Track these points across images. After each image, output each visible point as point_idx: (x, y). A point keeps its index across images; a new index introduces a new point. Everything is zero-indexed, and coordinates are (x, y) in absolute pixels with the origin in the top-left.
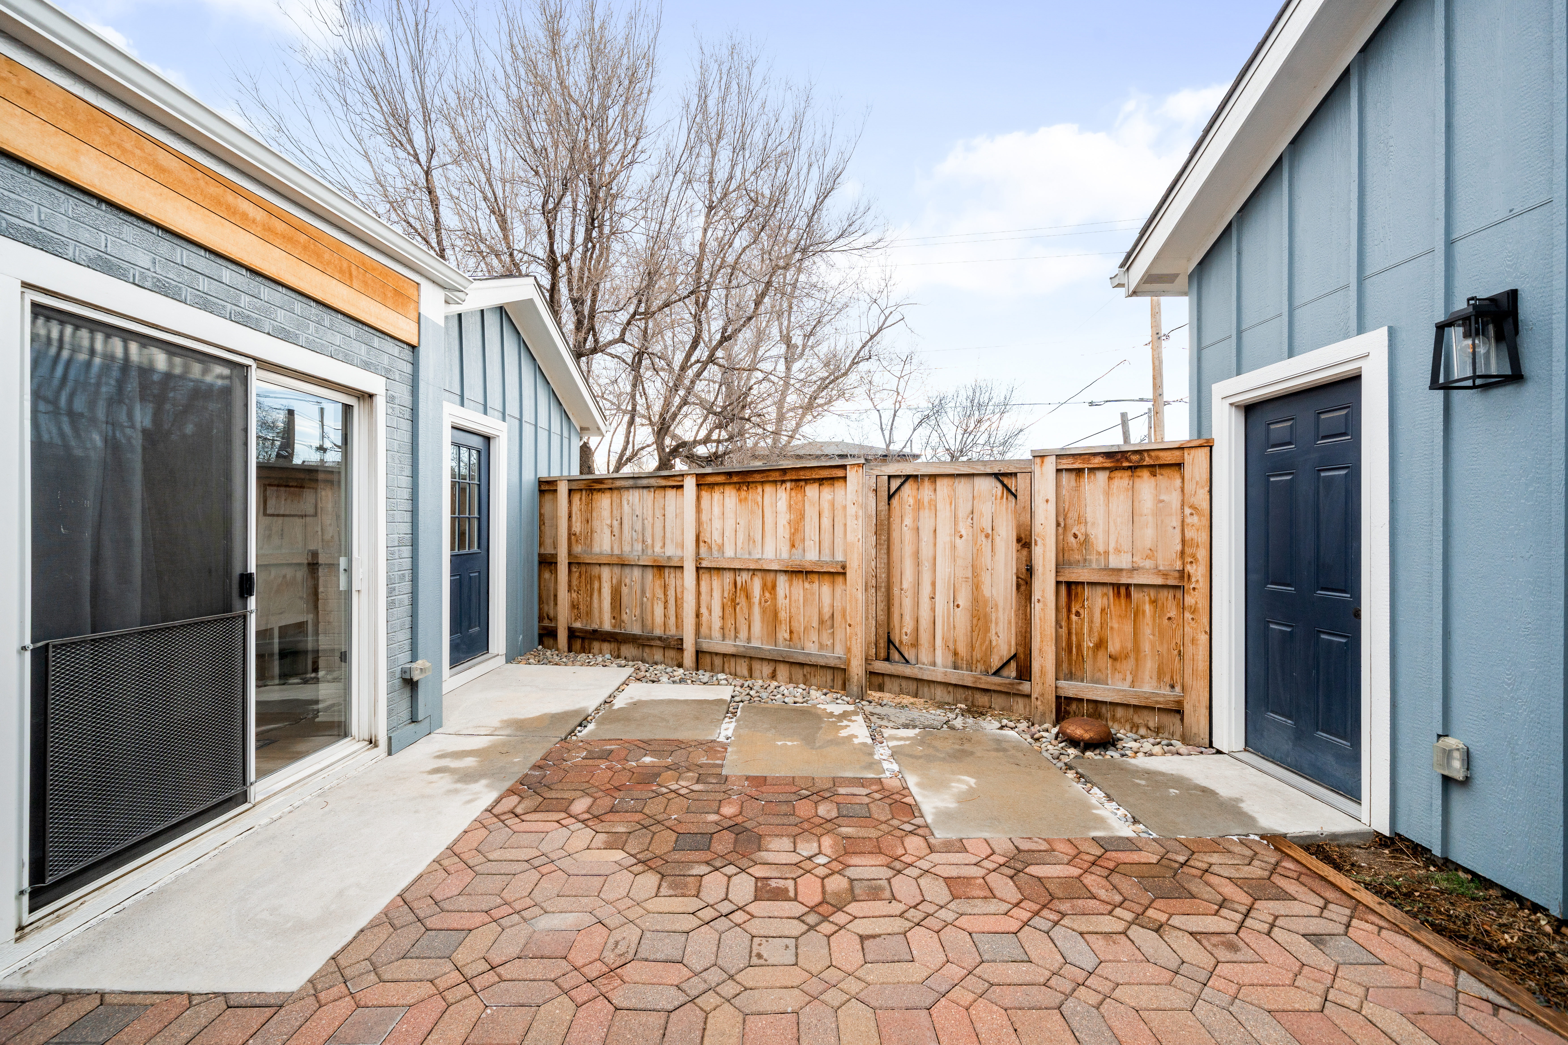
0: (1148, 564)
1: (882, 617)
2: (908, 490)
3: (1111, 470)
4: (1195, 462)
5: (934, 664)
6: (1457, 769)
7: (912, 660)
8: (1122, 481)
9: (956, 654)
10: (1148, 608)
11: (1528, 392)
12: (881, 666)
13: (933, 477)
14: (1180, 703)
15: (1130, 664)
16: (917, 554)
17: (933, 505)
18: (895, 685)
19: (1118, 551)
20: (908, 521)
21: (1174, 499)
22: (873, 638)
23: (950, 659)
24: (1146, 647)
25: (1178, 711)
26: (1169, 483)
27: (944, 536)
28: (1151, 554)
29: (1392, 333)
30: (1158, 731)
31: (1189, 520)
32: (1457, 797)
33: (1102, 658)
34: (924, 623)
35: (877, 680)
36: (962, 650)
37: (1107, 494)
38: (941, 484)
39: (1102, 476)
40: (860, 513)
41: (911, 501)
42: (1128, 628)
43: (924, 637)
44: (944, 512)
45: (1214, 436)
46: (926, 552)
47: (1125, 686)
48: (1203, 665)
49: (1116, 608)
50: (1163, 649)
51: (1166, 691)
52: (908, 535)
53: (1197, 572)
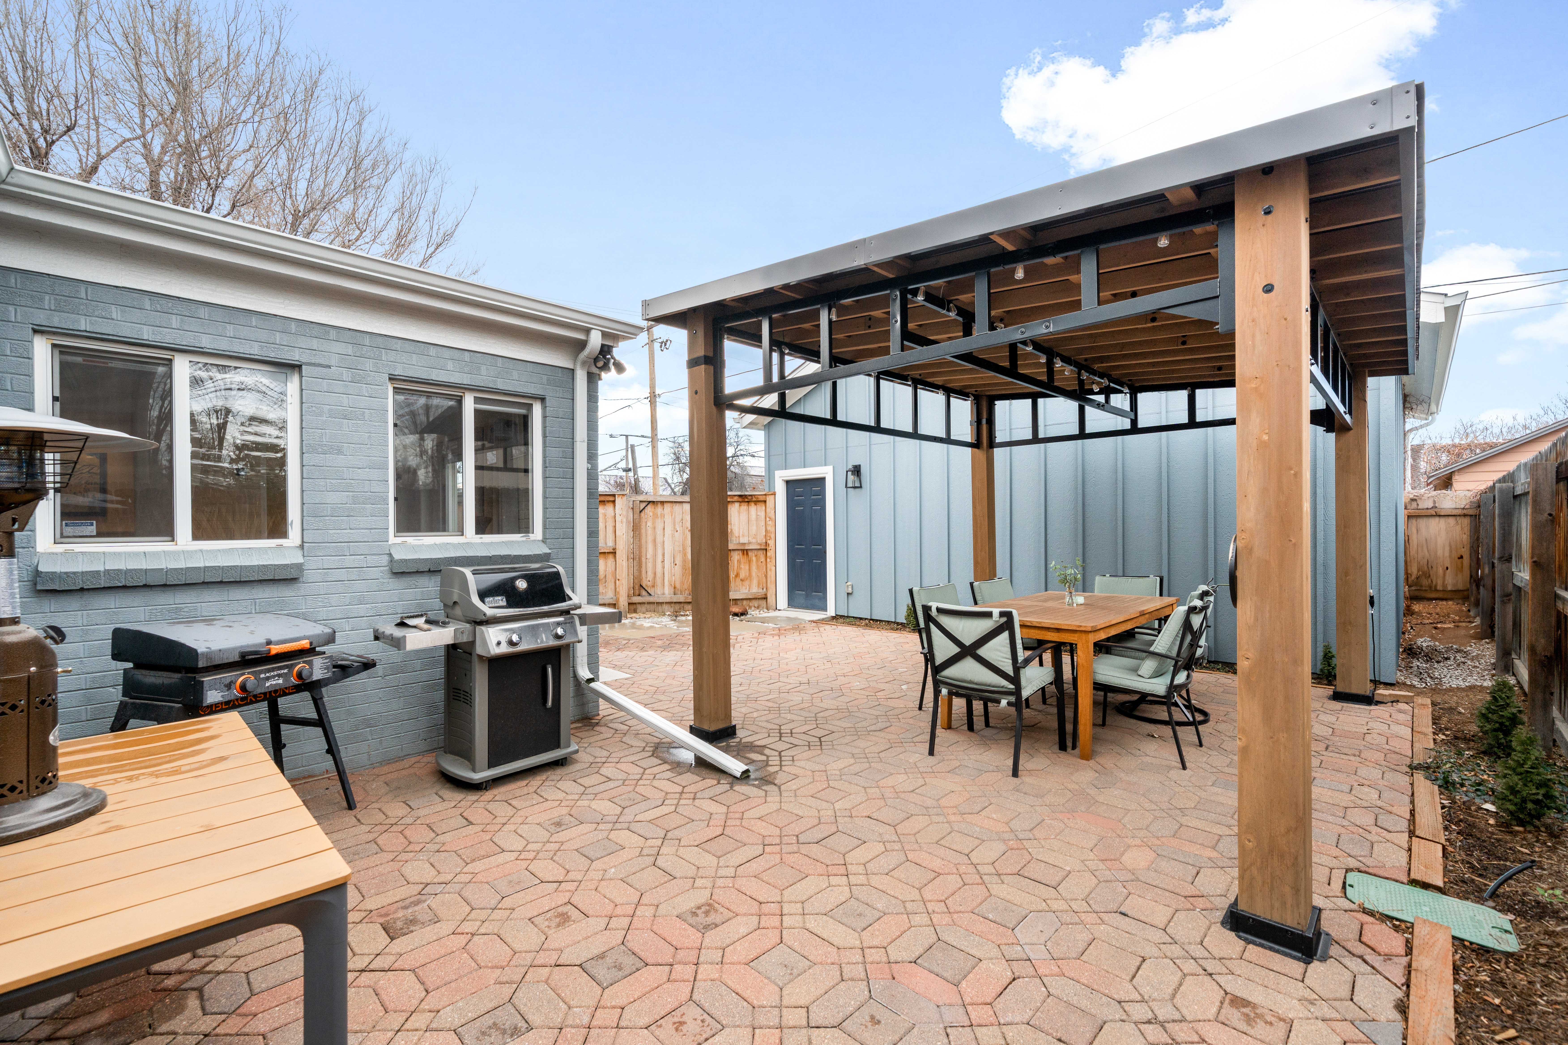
0: (754, 541)
1: (636, 574)
2: (649, 509)
3: (740, 502)
4: (770, 499)
5: (664, 594)
6: (850, 590)
7: (652, 593)
8: (744, 507)
9: (675, 588)
10: (754, 558)
11: (863, 490)
12: (636, 599)
13: (662, 503)
14: (766, 595)
15: (747, 583)
16: (655, 541)
17: (663, 516)
18: (643, 608)
19: (743, 536)
20: (649, 524)
21: (762, 514)
22: (632, 585)
23: (673, 590)
24: (754, 574)
25: (765, 598)
26: (761, 507)
27: (668, 531)
28: (755, 536)
29: (834, 468)
30: (758, 608)
31: (769, 523)
32: (850, 597)
33: (738, 580)
34: (659, 574)
35: (632, 607)
36: (678, 586)
37: (739, 512)
38: (666, 506)
39: (737, 505)
40: (624, 520)
41: (651, 514)
42: (747, 567)
43: (659, 581)
44: (668, 520)
45: (776, 490)
46: (659, 539)
47: (747, 591)
48: (773, 579)
49: (744, 559)
50: (759, 574)
51: (761, 590)
52: (650, 531)
53: (771, 543)
